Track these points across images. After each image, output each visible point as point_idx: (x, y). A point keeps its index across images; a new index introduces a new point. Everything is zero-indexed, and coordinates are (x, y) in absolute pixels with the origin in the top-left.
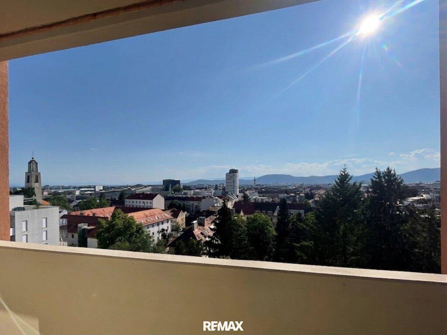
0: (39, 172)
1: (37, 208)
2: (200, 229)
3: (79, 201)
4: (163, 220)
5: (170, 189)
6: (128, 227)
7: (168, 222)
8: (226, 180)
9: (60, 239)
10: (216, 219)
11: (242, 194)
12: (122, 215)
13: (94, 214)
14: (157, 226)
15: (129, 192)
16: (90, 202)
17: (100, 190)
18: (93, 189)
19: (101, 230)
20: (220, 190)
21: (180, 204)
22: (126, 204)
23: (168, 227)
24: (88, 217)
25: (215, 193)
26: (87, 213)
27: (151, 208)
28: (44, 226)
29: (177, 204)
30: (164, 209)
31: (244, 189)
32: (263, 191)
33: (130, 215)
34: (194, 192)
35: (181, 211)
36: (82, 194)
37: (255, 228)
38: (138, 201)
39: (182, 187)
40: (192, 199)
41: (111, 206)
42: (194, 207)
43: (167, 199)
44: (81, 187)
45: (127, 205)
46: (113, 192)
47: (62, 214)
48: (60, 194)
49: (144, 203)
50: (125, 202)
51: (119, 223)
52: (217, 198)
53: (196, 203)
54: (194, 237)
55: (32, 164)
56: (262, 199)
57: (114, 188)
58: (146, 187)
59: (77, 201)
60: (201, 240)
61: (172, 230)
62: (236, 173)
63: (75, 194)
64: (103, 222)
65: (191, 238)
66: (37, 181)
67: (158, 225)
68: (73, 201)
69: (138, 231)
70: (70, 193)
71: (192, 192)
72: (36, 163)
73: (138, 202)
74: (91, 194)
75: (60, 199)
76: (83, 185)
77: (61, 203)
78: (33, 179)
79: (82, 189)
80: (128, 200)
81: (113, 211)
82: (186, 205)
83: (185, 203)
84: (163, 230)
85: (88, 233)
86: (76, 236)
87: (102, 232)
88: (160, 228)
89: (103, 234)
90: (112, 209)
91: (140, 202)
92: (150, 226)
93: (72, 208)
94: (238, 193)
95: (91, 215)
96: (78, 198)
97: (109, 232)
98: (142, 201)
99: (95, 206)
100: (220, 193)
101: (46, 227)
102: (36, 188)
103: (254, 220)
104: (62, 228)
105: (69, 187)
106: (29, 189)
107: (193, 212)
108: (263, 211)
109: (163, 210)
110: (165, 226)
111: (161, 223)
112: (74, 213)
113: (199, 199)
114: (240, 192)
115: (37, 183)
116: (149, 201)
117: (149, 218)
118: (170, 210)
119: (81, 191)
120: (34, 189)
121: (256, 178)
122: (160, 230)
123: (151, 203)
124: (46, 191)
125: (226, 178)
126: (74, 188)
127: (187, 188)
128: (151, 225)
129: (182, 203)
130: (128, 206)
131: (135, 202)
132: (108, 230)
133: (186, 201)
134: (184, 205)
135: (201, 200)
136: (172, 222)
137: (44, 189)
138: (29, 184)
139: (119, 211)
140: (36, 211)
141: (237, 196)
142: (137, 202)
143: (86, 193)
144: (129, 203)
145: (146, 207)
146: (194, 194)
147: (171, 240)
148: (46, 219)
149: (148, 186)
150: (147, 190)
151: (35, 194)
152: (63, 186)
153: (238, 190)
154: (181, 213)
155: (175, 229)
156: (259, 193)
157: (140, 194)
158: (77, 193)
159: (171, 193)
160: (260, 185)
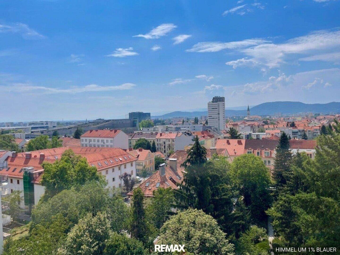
4: (126, 162)
5: (138, 124)
7: (132, 165)
8: (209, 111)
13: (42, 156)
14: (118, 171)
21: (148, 143)
23: (132, 171)
24: (35, 159)
25: (193, 129)
26: (35, 154)
29: (145, 143)
30: (127, 148)
36: (33, 132)
39: (152, 121)
42: (167, 146)
45: (83, 145)
47: (6, 156)
48: (7, 132)
50: (81, 140)
53: (168, 142)
56: (257, 135)
57: (70, 123)
59: (26, 140)
60: (170, 188)
61: (138, 175)
62: (222, 101)
67: (120, 168)
74: (42, 132)
82: (156, 144)
83: (156, 140)
84: (126, 175)
86: (22, 181)
88: (122, 172)
91: (98, 141)
93: (20, 148)
95: (39, 156)
96: (28, 137)
98: (100, 139)
105: (18, 124)
107: (165, 152)
108: (257, 151)
110: (128, 170)
111: (123, 166)
116: (109, 139)
122: (122, 175)
128: (111, 169)
129: (151, 141)
142: (94, 141)
144: (85, 141)
145: (105, 146)
146: (167, 130)
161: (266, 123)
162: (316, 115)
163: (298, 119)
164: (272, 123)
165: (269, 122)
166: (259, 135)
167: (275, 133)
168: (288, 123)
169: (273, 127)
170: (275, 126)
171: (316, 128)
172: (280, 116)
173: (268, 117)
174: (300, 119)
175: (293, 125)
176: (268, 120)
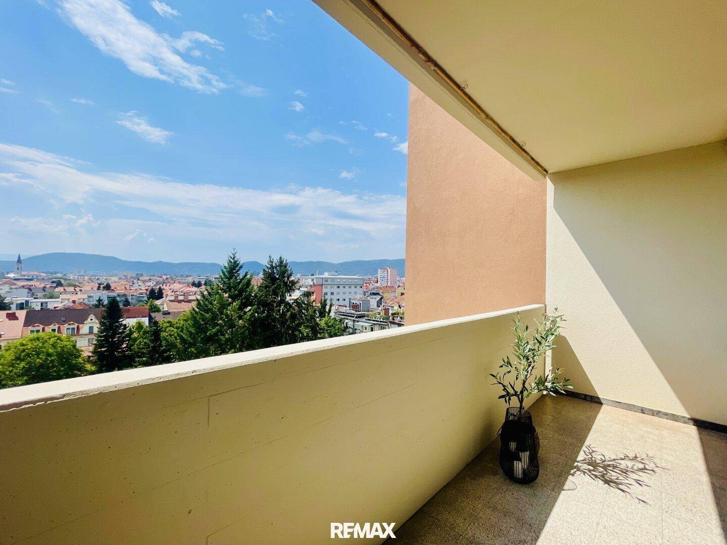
108: (52, 328)
161: (59, 284)
162: (137, 275)
163: (113, 280)
164: (70, 285)
165: (63, 281)
166: (46, 303)
167: (79, 299)
168: (100, 284)
169: (73, 290)
170: (78, 289)
171: (142, 291)
172: (82, 273)
173: (59, 275)
174: (115, 279)
175: (108, 287)
176: (61, 280)
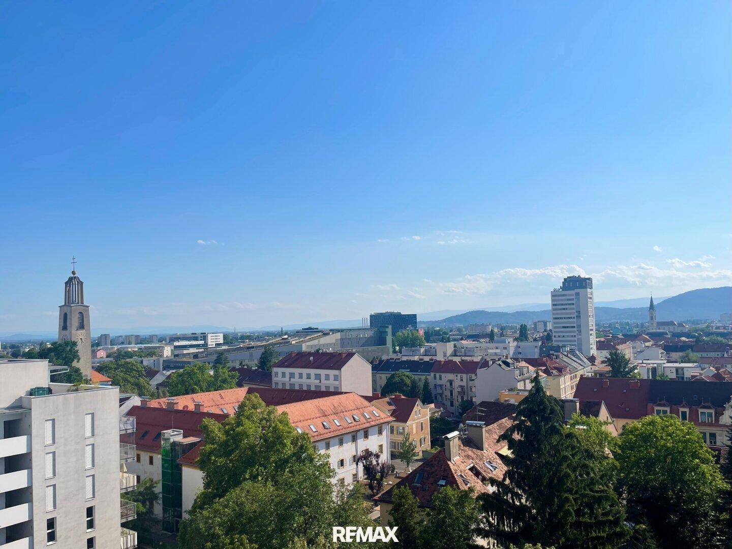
0: (85, 304)
1: (74, 391)
2: (468, 457)
3: (168, 373)
4: (367, 425)
5: (389, 339)
6: (274, 443)
7: (380, 433)
8: (554, 310)
9: (121, 467)
10: (512, 429)
11: (605, 354)
12: (262, 408)
13: (198, 406)
14: (350, 443)
15: (285, 349)
16: (190, 374)
17: (218, 345)
18: (202, 342)
19: (209, 447)
20: (535, 340)
21: (414, 383)
22: (275, 379)
23: (381, 446)
24: (185, 412)
25: (518, 351)
26: (184, 402)
27: (337, 393)
28: (88, 433)
29: (408, 382)
30: (370, 394)
31: (615, 337)
32: (684, 342)
33: (280, 409)
34: (455, 346)
35: (419, 402)
36: (177, 355)
37: (650, 464)
38: (305, 371)
39: (421, 332)
40: (449, 367)
41: (240, 385)
42: (456, 390)
43: (378, 366)
44: (178, 339)
45: (277, 384)
46: (248, 348)
47: (128, 405)
48: (130, 355)
49: (318, 377)
50: (273, 374)
51: (252, 430)
52: (523, 364)
53: (459, 380)
54: (451, 480)
55: (73, 284)
56: (677, 369)
57: (249, 338)
58: (325, 334)
59: (164, 372)
60: (471, 490)
61: (393, 456)
62: (586, 288)
63: (162, 356)
64: (215, 427)
65: (442, 482)
66: (82, 326)
67: (354, 439)
68: (156, 373)
69: (297, 456)
70: (151, 353)
71: (450, 347)
72: (81, 283)
73: (305, 376)
74: (196, 356)
75: (128, 369)
76: (179, 333)
77: (129, 378)
78: (74, 322)
79: (176, 344)
80: (280, 370)
81: (242, 400)
82: (431, 386)
83: (431, 377)
84: (368, 454)
85: (184, 452)
86: (158, 458)
87: (211, 452)
88: (358, 447)
89: (213, 458)
90: (240, 393)
91: (309, 377)
92: (332, 441)
93: (153, 388)
94: (594, 351)
95: (191, 407)
96: (167, 365)
97: (228, 454)
98: (313, 372)
99: (204, 385)
100: (533, 349)
101: (93, 435)
102: (79, 343)
103: (646, 438)
104: (124, 439)
105: (150, 339)
106: (67, 344)
107: (452, 405)
108: (681, 410)
109: (369, 399)
110: (373, 443)
111: (362, 433)
112: (154, 404)
113: (470, 368)
114: (601, 346)
115: (80, 332)
116: (332, 373)
117: (331, 418)
118: (387, 399)
119: (176, 347)
120: (75, 344)
121: (655, 303)
122: (360, 453)
123: (336, 378)
124: (103, 349)
125: (553, 305)
126: (161, 340)
127: (436, 335)
128: (337, 440)
129: (420, 378)
130: (280, 387)
131: (297, 376)
132: (226, 449)
133: (432, 374)
134: (426, 384)
135: (474, 371)
136: (392, 432)
137: (96, 344)
138: (67, 332)
139: (256, 398)
140: (72, 396)
141: (592, 359)
142: (301, 376)
143: (185, 352)
144: (282, 377)
145: (323, 389)
146: (455, 354)
147: (389, 483)
148: (93, 414)
149: (331, 330)
150: (328, 342)
151: (78, 356)
152: (137, 336)
153: (593, 339)
154: (418, 407)
155: (402, 452)
156: (668, 349)
157: (310, 354)
158: (167, 352)
159: (391, 350)
160: (672, 323)
166: (682, 368)
